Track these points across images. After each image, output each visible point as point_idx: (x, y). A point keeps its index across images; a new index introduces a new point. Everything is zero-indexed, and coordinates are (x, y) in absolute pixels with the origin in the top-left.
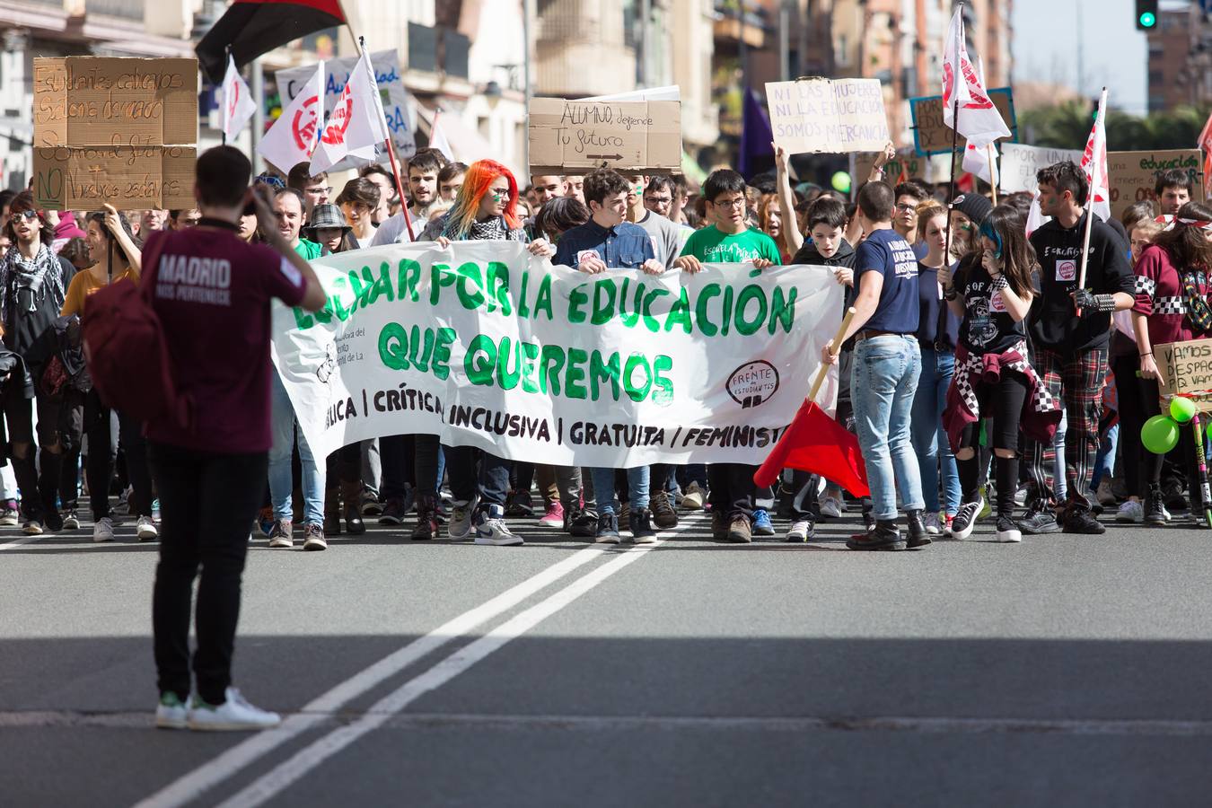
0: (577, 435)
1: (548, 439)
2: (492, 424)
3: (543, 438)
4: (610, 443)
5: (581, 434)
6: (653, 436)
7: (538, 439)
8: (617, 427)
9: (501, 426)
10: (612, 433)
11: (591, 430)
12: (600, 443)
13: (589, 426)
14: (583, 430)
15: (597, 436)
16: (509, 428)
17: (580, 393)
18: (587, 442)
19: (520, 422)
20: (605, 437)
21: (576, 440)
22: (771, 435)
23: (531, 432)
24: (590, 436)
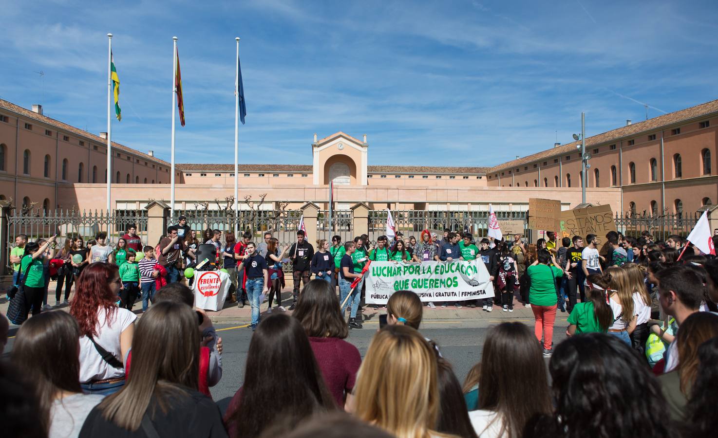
6: (454, 294)
8: (446, 293)
10: (444, 294)
14: (438, 294)
17: (438, 287)
19: (424, 294)
20: (443, 295)
21: (437, 296)
22: (480, 292)
23: (427, 296)
24: (440, 295)
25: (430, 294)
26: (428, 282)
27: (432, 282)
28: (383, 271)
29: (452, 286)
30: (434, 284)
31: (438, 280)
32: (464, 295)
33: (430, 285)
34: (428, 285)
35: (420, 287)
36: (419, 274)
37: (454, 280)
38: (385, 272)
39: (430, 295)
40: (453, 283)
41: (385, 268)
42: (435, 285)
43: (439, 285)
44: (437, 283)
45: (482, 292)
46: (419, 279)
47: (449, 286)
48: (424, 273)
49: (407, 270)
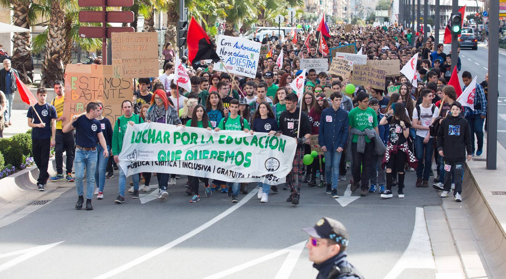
0: (219, 171)
1: (210, 171)
2: (193, 167)
4: (228, 175)
5: (220, 171)
6: (241, 176)
7: (207, 171)
8: (231, 171)
9: (196, 167)
11: (223, 170)
12: (225, 174)
13: (223, 169)
14: (221, 170)
15: (225, 172)
16: (198, 167)
17: (222, 160)
18: (221, 173)
19: (201, 166)
20: (227, 173)
21: (219, 173)
23: (205, 169)
24: (223, 172)
25: (210, 167)
26: (210, 154)
27: (214, 154)
29: (243, 164)
30: (217, 156)
31: (223, 152)
36: (196, 143)
37: (246, 157)
40: (245, 161)
42: (219, 158)
43: (224, 158)
44: (222, 156)
46: (196, 151)
47: (238, 164)
48: (203, 142)
49: (178, 138)
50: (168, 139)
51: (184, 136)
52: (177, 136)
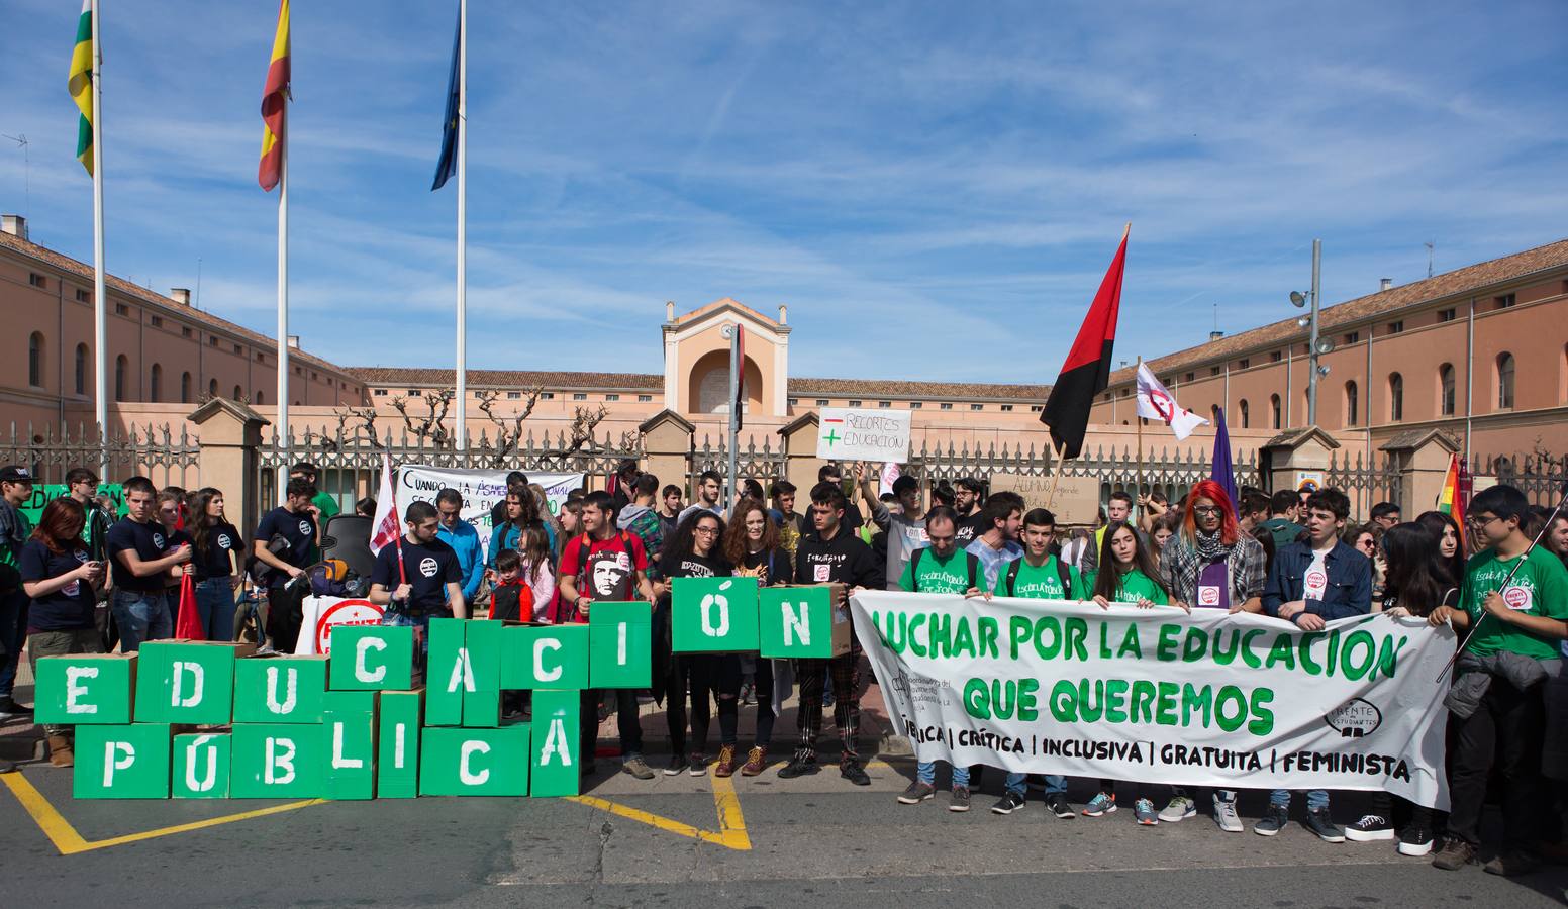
0: (1167, 757)
1: (1140, 760)
2: (1081, 751)
3: (1135, 760)
4: (1200, 763)
5: (1171, 755)
6: (1247, 759)
7: (1130, 759)
8: (1208, 750)
9: (1089, 751)
10: (1203, 755)
11: (1181, 751)
12: (1190, 763)
13: (1178, 748)
14: (1173, 751)
15: (1188, 757)
16: (1097, 752)
17: (1172, 720)
18: (1177, 762)
19: (1108, 748)
20: (1195, 758)
21: (1168, 761)
22: (1382, 764)
23: (1122, 755)
24: (1180, 757)
25: (1135, 747)
26: (1128, 694)
27: (1144, 696)
28: (911, 633)
29: (1245, 726)
30: (1154, 706)
31: (1173, 688)
32: (1294, 766)
33: (1134, 711)
34: (1126, 708)
35: (1092, 715)
36: (1083, 656)
37: (1253, 702)
38: (922, 635)
39: (1136, 754)
40: (1250, 715)
41: (920, 619)
42: (1160, 711)
43: (1178, 710)
44: (1171, 704)
45: (1394, 766)
46: (1085, 684)
47: (1229, 726)
48: (1105, 653)
49: (1025, 639)
50: (994, 644)
51: (1042, 629)
52: (1021, 632)
